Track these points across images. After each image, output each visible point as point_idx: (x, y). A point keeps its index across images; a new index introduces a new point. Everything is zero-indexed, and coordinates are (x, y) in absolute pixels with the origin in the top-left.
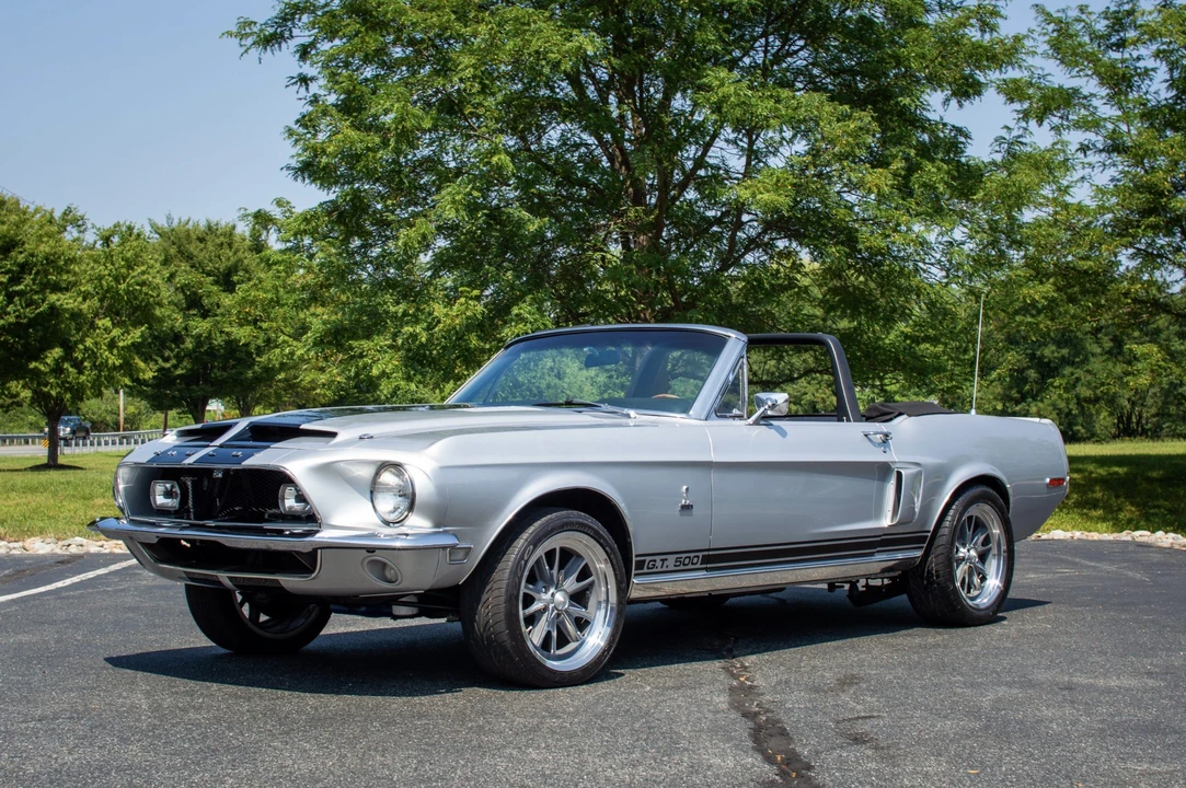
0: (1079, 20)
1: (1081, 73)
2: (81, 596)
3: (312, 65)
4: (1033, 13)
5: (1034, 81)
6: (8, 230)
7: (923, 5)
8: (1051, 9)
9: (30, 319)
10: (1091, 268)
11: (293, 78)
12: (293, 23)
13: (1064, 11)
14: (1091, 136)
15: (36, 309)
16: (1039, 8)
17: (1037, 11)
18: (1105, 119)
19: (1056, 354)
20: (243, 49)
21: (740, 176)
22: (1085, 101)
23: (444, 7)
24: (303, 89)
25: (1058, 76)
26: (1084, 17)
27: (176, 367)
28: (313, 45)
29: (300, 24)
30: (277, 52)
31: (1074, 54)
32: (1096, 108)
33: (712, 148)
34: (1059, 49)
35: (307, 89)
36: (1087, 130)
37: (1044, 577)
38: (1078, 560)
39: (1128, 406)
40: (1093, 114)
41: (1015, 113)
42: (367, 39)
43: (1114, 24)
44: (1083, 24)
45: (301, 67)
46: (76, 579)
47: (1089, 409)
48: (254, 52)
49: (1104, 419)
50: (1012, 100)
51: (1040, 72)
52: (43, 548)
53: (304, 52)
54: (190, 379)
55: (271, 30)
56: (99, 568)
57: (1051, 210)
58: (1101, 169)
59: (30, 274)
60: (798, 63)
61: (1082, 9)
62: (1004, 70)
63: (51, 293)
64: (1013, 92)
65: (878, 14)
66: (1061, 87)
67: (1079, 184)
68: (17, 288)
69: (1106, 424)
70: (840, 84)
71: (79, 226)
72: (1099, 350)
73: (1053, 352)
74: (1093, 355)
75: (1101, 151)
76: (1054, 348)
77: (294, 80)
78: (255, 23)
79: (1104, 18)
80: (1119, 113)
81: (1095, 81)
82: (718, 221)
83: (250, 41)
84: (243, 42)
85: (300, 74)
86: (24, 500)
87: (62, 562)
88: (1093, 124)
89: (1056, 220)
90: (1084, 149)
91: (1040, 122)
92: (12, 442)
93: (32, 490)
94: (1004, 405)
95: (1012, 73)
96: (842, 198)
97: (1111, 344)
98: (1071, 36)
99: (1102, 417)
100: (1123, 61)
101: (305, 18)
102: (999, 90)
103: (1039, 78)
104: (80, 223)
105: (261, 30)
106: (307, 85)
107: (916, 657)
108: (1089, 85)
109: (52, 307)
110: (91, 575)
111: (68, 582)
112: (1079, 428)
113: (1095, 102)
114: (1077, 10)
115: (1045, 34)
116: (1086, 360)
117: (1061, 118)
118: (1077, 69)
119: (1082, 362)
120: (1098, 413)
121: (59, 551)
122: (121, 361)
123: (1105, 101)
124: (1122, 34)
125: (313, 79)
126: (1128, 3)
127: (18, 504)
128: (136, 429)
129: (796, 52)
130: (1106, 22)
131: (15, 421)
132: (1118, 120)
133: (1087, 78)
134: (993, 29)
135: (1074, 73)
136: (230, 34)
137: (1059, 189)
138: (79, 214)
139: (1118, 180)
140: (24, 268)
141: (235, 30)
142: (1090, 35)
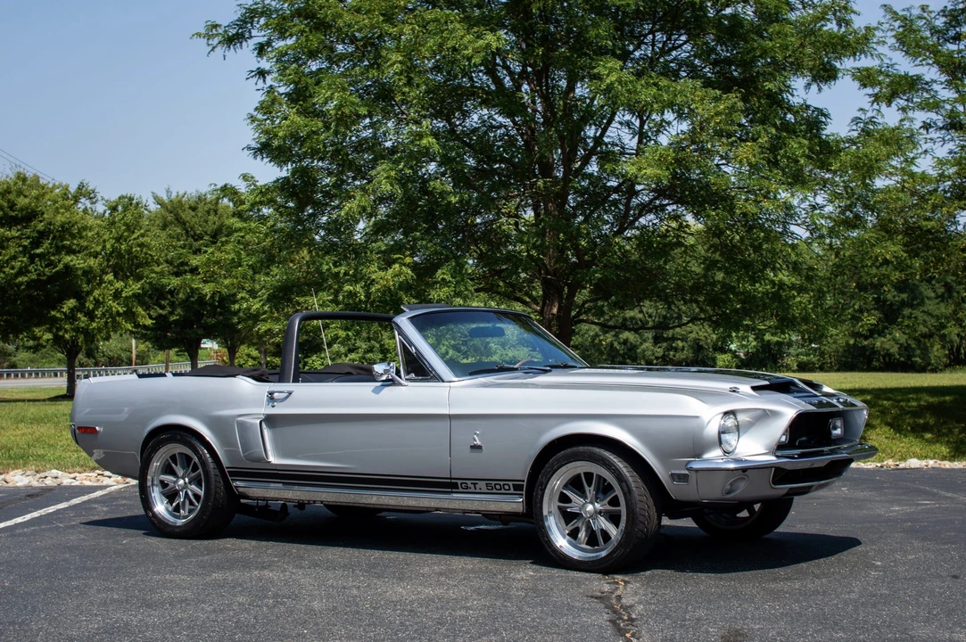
0: (920, 18)
1: (924, 62)
2: (33, 533)
3: (268, 61)
4: (882, 12)
5: (883, 70)
6: (30, 203)
7: (788, 4)
8: (897, 8)
9: (48, 276)
10: (933, 228)
11: (252, 71)
12: (252, 25)
13: (908, 9)
14: (933, 116)
15: (54, 268)
16: (887, 8)
17: (886, 11)
18: (944, 101)
19: (897, 298)
20: (210, 48)
21: (634, 152)
22: (926, 86)
23: (374, 10)
24: (261, 81)
25: (905, 65)
26: (925, 15)
27: (171, 313)
28: (269, 43)
29: (258, 26)
30: (239, 50)
31: (918, 46)
32: (936, 91)
33: (610, 128)
34: (904, 42)
35: (264, 81)
36: (929, 111)
37: (908, 509)
38: (935, 490)
39: (958, 340)
40: (933, 97)
41: (868, 97)
42: (311, 37)
43: (951, 21)
44: (924, 21)
45: (259, 62)
46: (36, 514)
47: (925, 343)
48: (220, 50)
49: (937, 350)
50: (865, 86)
51: (888, 62)
52: (21, 481)
53: (261, 50)
54: (184, 324)
55: (234, 31)
56: (61, 502)
57: (898, 178)
58: (941, 143)
59: (48, 239)
60: (682, 55)
61: (924, 8)
62: (857, 58)
63: (66, 255)
64: (866, 78)
65: (749, 12)
66: (907, 75)
67: (923, 156)
68: (39, 251)
69: (939, 355)
70: (718, 72)
71: (91, 198)
72: (933, 295)
73: (894, 297)
74: (928, 298)
75: (941, 129)
76: (896, 293)
77: (253, 74)
78: (220, 26)
79: (943, 16)
80: (956, 95)
81: (935, 69)
82: (616, 190)
83: (216, 41)
84: (210, 42)
85: (258, 69)
86: (30, 430)
87: (31, 496)
88: (934, 105)
89: (904, 187)
90: (927, 126)
91: (889, 104)
92: (43, 375)
93: (38, 420)
94: (856, 340)
95: (865, 62)
96: (720, 169)
97: (942, 290)
98: (915, 31)
99: (935, 349)
100: (959, 52)
101: (263, 21)
102: (854, 77)
103: (888, 67)
104: (92, 195)
105: (226, 31)
106: (264, 78)
107: (796, 607)
108: (931, 73)
109: (67, 267)
110: (51, 509)
111: (28, 517)
112: (918, 359)
113: (935, 87)
114: (920, 9)
115: (892, 30)
116: (922, 303)
117: (907, 100)
118: (921, 59)
119: (919, 304)
120: (932, 346)
121: (35, 484)
122: (125, 309)
123: (944, 86)
124: (958, 29)
125: (269, 72)
126: (962, 2)
127: (24, 434)
128: (146, 364)
129: (680, 46)
130: (944, 19)
131: (47, 358)
132: (955, 102)
133: (928, 67)
134: (848, 23)
135: (917, 62)
136: (199, 35)
137: (906, 161)
138: (90, 188)
139: (955, 153)
140: (42, 235)
141: (203, 31)
142: (931, 30)
